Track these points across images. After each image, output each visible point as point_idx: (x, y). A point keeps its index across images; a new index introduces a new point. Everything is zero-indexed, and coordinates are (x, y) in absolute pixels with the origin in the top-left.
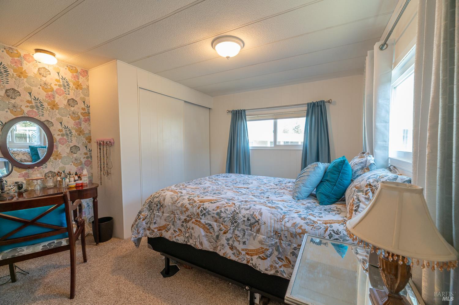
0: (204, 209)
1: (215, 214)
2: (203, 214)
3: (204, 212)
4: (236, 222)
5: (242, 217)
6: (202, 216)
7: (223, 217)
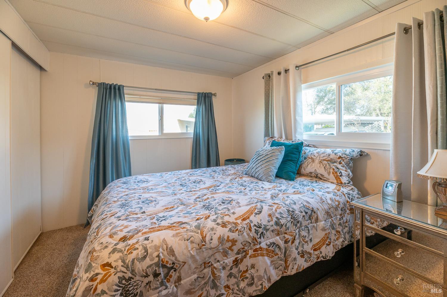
0: (257, 227)
1: (274, 226)
2: (260, 235)
3: (261, 230)
4: (298, 222)
5: (300, 213)
6: (260, 238)
7: (284, 224)
